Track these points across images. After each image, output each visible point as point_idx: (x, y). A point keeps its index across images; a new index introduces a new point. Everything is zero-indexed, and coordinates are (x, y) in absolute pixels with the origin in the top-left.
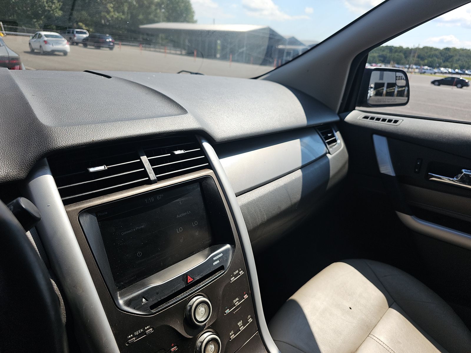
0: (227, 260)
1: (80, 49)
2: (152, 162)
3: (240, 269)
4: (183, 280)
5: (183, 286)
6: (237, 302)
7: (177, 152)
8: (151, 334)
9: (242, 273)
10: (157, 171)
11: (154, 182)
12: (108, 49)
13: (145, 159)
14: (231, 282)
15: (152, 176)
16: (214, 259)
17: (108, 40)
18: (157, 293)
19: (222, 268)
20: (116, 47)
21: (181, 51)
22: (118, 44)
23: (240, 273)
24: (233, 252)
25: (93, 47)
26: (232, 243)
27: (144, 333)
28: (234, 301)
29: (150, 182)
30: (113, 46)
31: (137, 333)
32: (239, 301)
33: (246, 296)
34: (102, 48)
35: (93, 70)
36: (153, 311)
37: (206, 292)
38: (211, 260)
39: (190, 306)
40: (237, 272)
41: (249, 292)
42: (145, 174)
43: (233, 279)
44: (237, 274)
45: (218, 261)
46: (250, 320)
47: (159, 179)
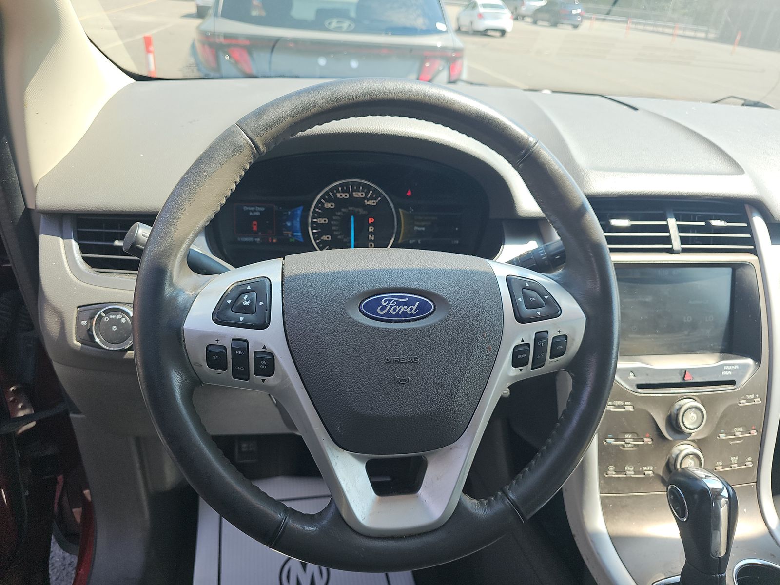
0: (743, 377)
1: (526, 26)
2: (681, 229)
3: (757, 396)
4: (680, 374)
5: (678, 380)
6: (738, 432)
7: (716, 223)
8: (629, 413)
9: (758, 401)
10: (684, 240)
11: (678, 252)
12: (570, 27)
13: (672, 223)
14: (739, 405)
15: (677, 244)
16: (726, 368)
17: (574, 12)
18: (647, 375)
19: (732, 383)
20: (586, 24)
21: (707, 32)
22: (590, 18)
23: (756, 400)
24: (755, 371)
25: (546, 24)
26: (757, 359)
27: (623, 407)
28: (736, 430)
29: (671, 251)
30: (581, 21)
31: (616, 403)
32: (742, 433)
33: (754, 433)
34: (561, 25)
35: (615, 95)
36: (640, 391)
37: (703, 400)
38: (721, 368)
39: (680, 405)
40: (752, 396)
41: (760, 430)
42: (668, 240)
43: (743, 403)
44: (751, 399)
45: (730, 373)
46: (749, 464)
47: (684, 250)
